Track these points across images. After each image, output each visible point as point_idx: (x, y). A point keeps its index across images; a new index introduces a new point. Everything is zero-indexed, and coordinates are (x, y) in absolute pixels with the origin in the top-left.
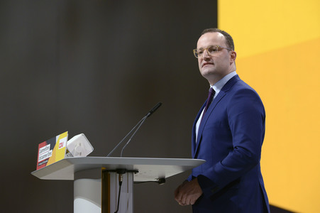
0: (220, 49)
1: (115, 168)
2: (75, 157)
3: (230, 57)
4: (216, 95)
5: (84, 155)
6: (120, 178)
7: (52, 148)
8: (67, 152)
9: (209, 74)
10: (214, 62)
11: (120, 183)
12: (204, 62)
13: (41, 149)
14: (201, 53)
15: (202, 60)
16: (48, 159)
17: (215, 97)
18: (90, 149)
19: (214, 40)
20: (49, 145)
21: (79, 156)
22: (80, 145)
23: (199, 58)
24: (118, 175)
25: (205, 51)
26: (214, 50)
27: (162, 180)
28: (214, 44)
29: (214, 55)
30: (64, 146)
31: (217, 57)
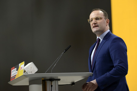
0: (101, 18)
1: (48, 78)
2: (29, 74)
3: (106, 22)
4: (101, 41)
5: (34, 73)
6: (51, 83)
7: (17, 70)
8: (25, 71)
9: (97, 31)
10: (99, 25)
11: (52, 86)
12: (94, 25)
13: (12, 71)
14: (92, 21)
15: (92, 24)
16: (15, 75)
17: (100, 43)
18: (36, 70)
19: (98, 14)
20: (16, 69)
21: (31, 73)
22: (31, 68)
23: (91, 23)
24: (50, 82)
25: (94, 20)
26: (98, 19)
27: (73, 83)
28: (98, 16)
29: (98, 21)
30: (23, 68)
31: (100, 23)
